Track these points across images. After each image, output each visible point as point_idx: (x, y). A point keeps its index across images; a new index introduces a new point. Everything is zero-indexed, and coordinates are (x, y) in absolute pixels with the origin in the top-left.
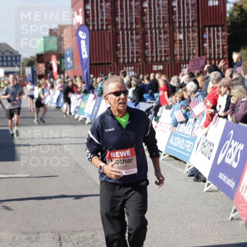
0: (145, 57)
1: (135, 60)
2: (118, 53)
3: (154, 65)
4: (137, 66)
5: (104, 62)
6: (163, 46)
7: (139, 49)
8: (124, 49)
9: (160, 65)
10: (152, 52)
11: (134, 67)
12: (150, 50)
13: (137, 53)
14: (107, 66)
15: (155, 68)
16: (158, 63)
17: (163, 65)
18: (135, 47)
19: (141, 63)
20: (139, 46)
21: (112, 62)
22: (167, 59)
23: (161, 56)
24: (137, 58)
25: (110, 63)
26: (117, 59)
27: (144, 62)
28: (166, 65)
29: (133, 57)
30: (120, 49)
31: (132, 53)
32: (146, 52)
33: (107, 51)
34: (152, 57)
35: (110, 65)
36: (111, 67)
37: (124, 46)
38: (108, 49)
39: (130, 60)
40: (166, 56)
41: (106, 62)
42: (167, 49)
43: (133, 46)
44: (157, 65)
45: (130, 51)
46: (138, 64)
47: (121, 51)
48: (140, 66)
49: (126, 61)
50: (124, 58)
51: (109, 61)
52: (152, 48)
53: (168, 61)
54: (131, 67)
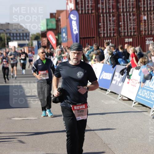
0: (119, 33)
1: (112, 35)
2: (100, 30)
3: (126, 38)
4: (113, 39)
5: (89, 36)
6: (132, 25)
7: (115, 27)
8: (104, 27)
9: (130, 38)
10: (124, 29)
11: (111, 39)
12: (123, 28)
13: (113, 30)
14: (92, 39)
15: (127, 40)
16: (129, 37)
17: (132, 38)
18: (112, 26)
19: (116, 37)
20: (115, 24)
21: (96, 37)
22: (135, 34)
23: (131, 32)
24: (114, 33)
25: (94, 37)
26: (99, 34)
27: (119, 37)
28: (134, 38)
29: (110, 33)
30: (101, 27)
31: (110, 30)
32: (120, 29)
33: (92, 29)
34: (125, 33)
35: (94, 39)
36: (95, 40)
37: (104, 25)
38: (93, 27)
39: (109, 35)
40: (134, 32)
41: (91, 36)
42: (135, 27)
43: (110, 24)
44: (128, 38)
45: (109, 28)
46: (114, 38)
47: (102, 29)
48: (116, 39)
49: (106, 35)
50: (104, 34)
51: (93, 36)
52: (124, 26)
53: (136, 35)
54: (109, 40)
